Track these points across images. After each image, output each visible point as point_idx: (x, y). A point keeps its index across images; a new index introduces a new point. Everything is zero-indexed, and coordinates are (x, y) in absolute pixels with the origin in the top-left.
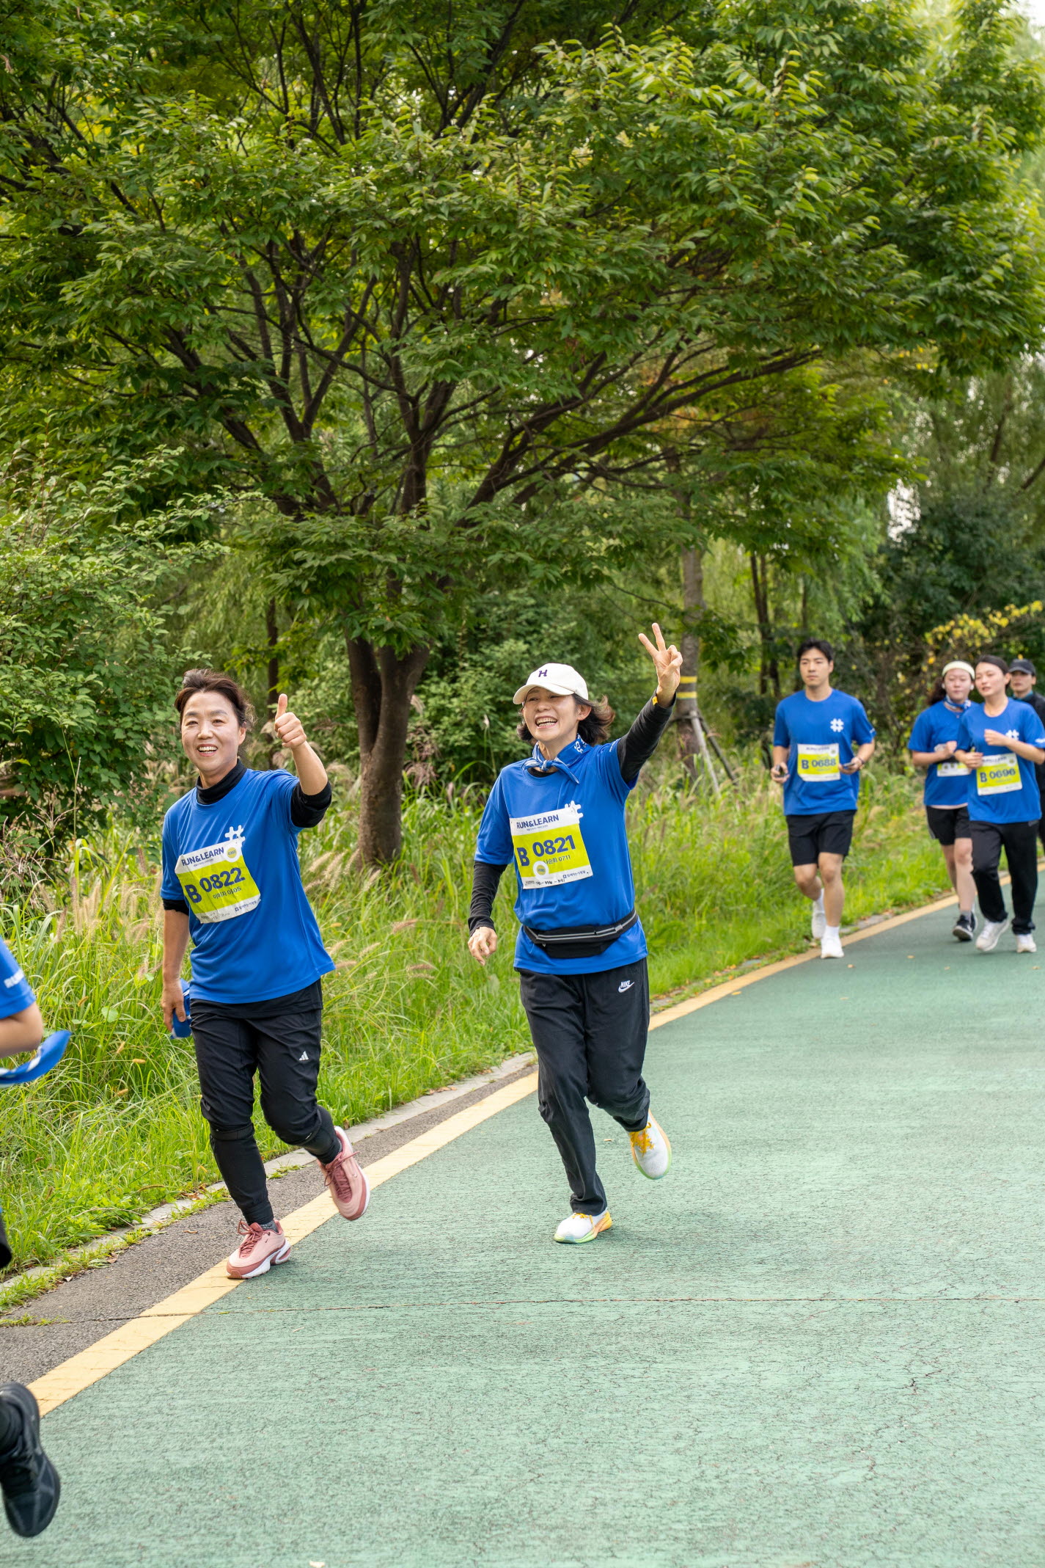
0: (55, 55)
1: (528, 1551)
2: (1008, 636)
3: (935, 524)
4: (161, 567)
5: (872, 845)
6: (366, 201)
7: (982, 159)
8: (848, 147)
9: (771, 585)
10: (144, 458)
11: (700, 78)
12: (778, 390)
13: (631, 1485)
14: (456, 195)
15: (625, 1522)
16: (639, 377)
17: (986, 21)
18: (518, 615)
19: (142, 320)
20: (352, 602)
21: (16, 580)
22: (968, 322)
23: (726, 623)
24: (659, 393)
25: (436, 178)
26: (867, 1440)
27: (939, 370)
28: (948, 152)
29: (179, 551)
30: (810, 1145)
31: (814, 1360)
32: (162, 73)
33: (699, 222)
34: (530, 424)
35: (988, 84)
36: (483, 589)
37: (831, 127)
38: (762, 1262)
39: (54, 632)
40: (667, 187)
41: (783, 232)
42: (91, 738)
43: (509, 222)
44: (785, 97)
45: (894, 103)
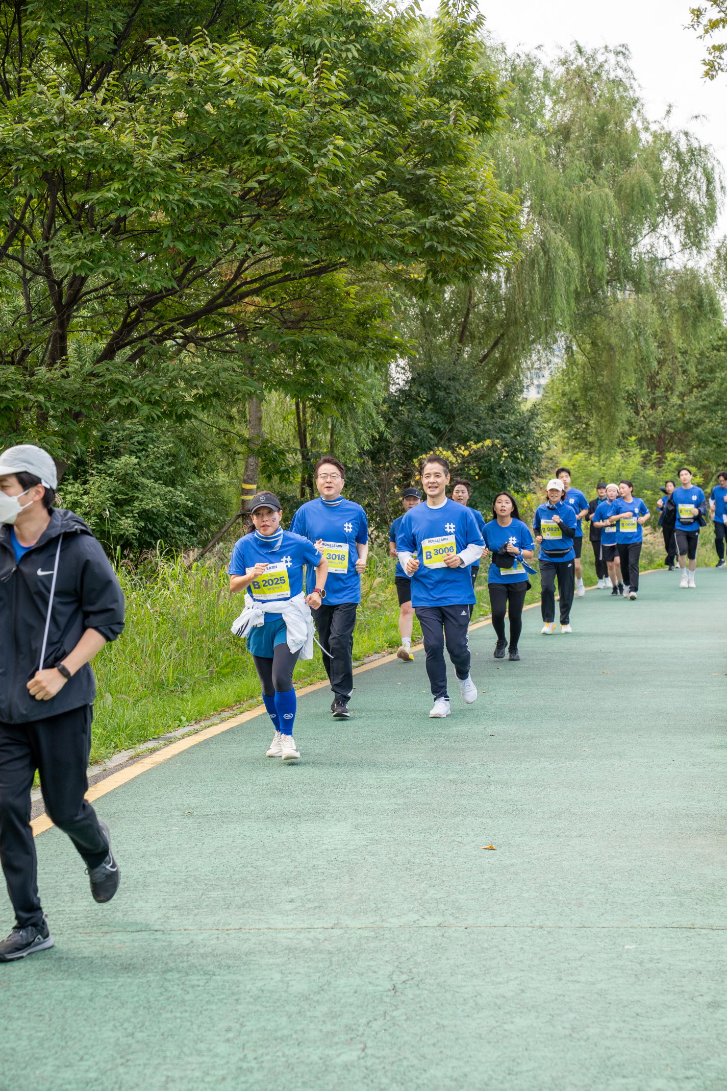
2: (469, 463)
3: (422, 385)
5: (375, 604)
6: (24, 141)
7: (456, 137)
8: (365, 123)
9: (309, 422)
11: (263, 69)
12: (317, 287)
13: (194, 1066)
14: (89, 141)
16: (220, 274)
17: (459, 43)
18: (132, 438)
20: (11, 426)
22: (446, 248)
23: (278, 449)
24: (234, 286)
25: (76, 128)
26: (361, 1029)
27: (426, 279)
28: (433, 131)
30: (328, 816)
31: (326, 972)
33: (262, 169)
34: (142, 304)
35: (460, 86)
36: (107, 419)
37: (354, 108)
38: (292, 901)
40: (239, 143)
41: (321, 180)
43: (126, 162)
44: (321, 85)
45: (396, 94)
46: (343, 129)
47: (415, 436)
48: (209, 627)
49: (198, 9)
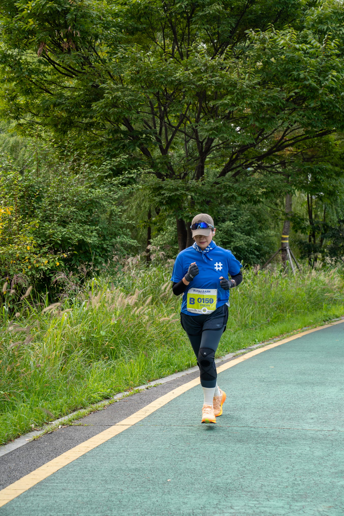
0: (93, 31)
4: (120, 193)
6: (189, 79)
9: (314, 207)
10: (116, 158)
11: (299, 41)
12: (320, 142)
14: (217, 78)
16: (274, 137)
18: (231, 214)
19: (117, 115)
20: (179, 207)
21: (75, 196)
23: (300, 218)
24: (281, 142)
25: (212, 72)
29: (126, 188)
32: (127, 37)
33: (297, 87)
34: (239, 151)
37: (342, 57)
39: (86, 213)
40: (287, 76)
41: (325, 92)
42: (96, 247)
43: (234, 86)
44: (327, 47)
46: (336, 67)
48: (267, 301)
49: (270, 15)
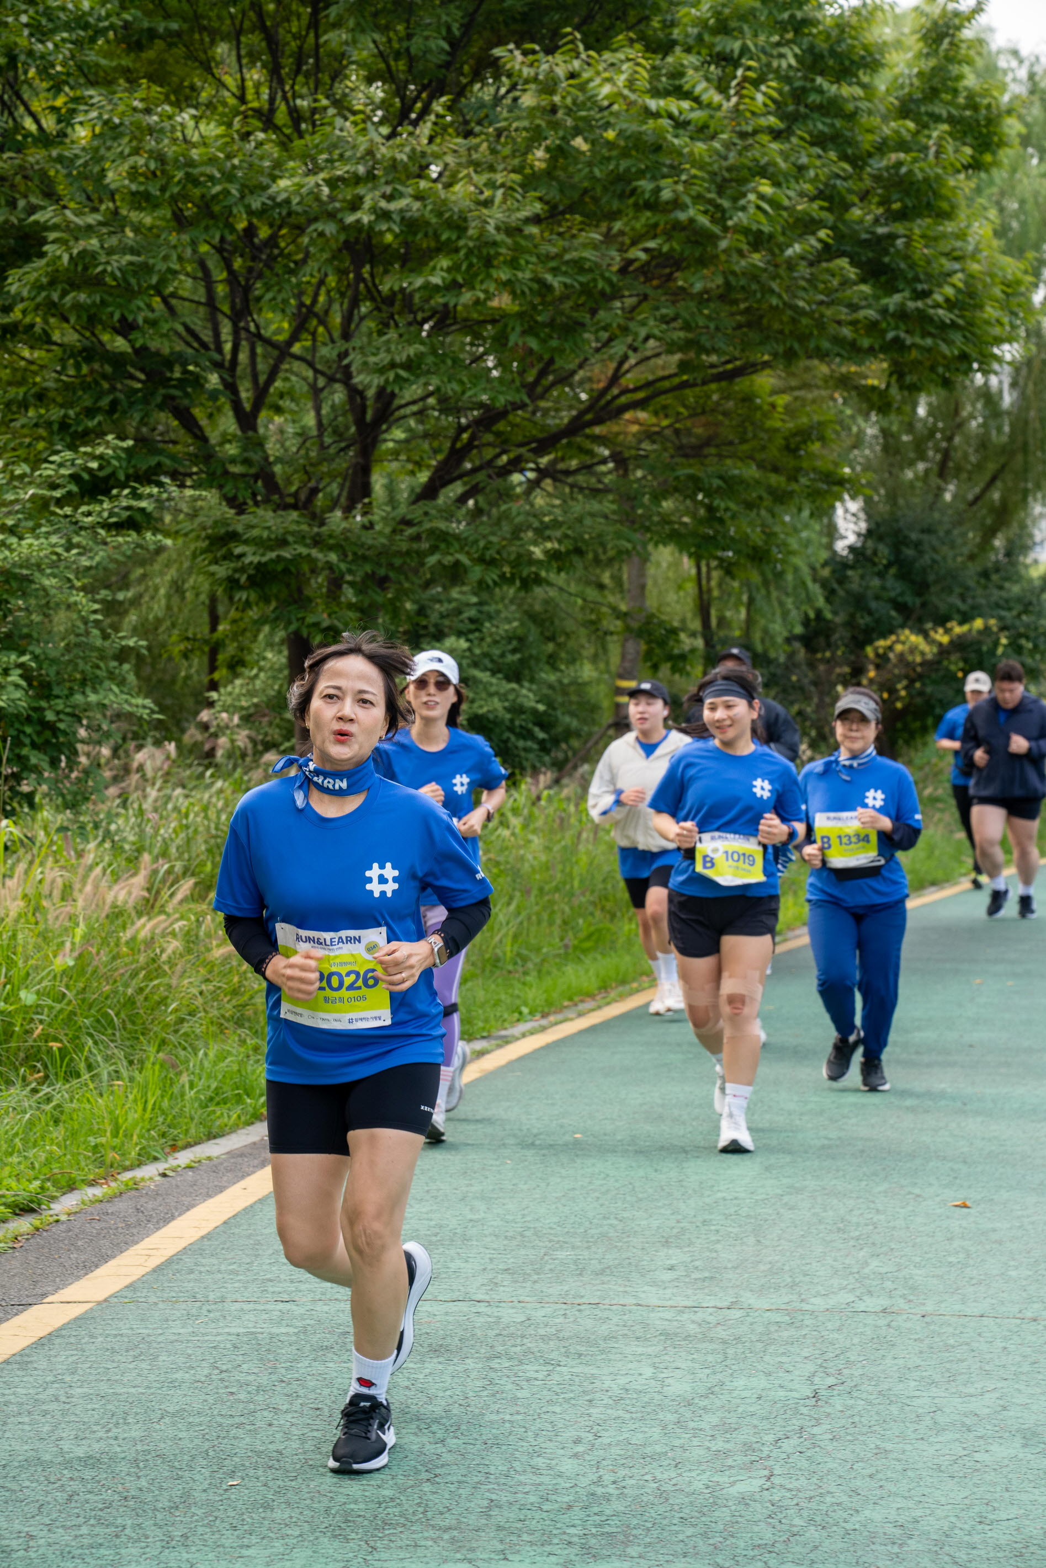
1: (420, 1552)
2: (949, 653)
3: (881, 538)
4: (102, 553)
6: (317, 200)
7: (938, 177)
8: (804, 160)
9: (716, 593)
10: (90, 446)
11: (660, 86)
12: (727, 398)
14: (406, 200)
15: (519, 1525)
16: (590, 380)
17: (947, 40)
18: (460, 613)
20: (292, 596)
22: (918, 340)
23: (669, 625)
24: (609, 396)
25: (390, 181)
26: (766, 1449)
27: (888, 385)
28: (904, 170)
29: (121, 539)
31: (718, 1368)
33: (652, 231)
34: (477, 422)
35: (947, 103)
36: (426, 586)
37: (787, 139)
38: (671, 1268)
40: (621, 194)
41: (738, 244)
42: (22, 719)
43: (458, 228)
44: (742, 107)
45: (851, 117)
46: (771, 169)
47: (870, 613)
48: (564, 883)
